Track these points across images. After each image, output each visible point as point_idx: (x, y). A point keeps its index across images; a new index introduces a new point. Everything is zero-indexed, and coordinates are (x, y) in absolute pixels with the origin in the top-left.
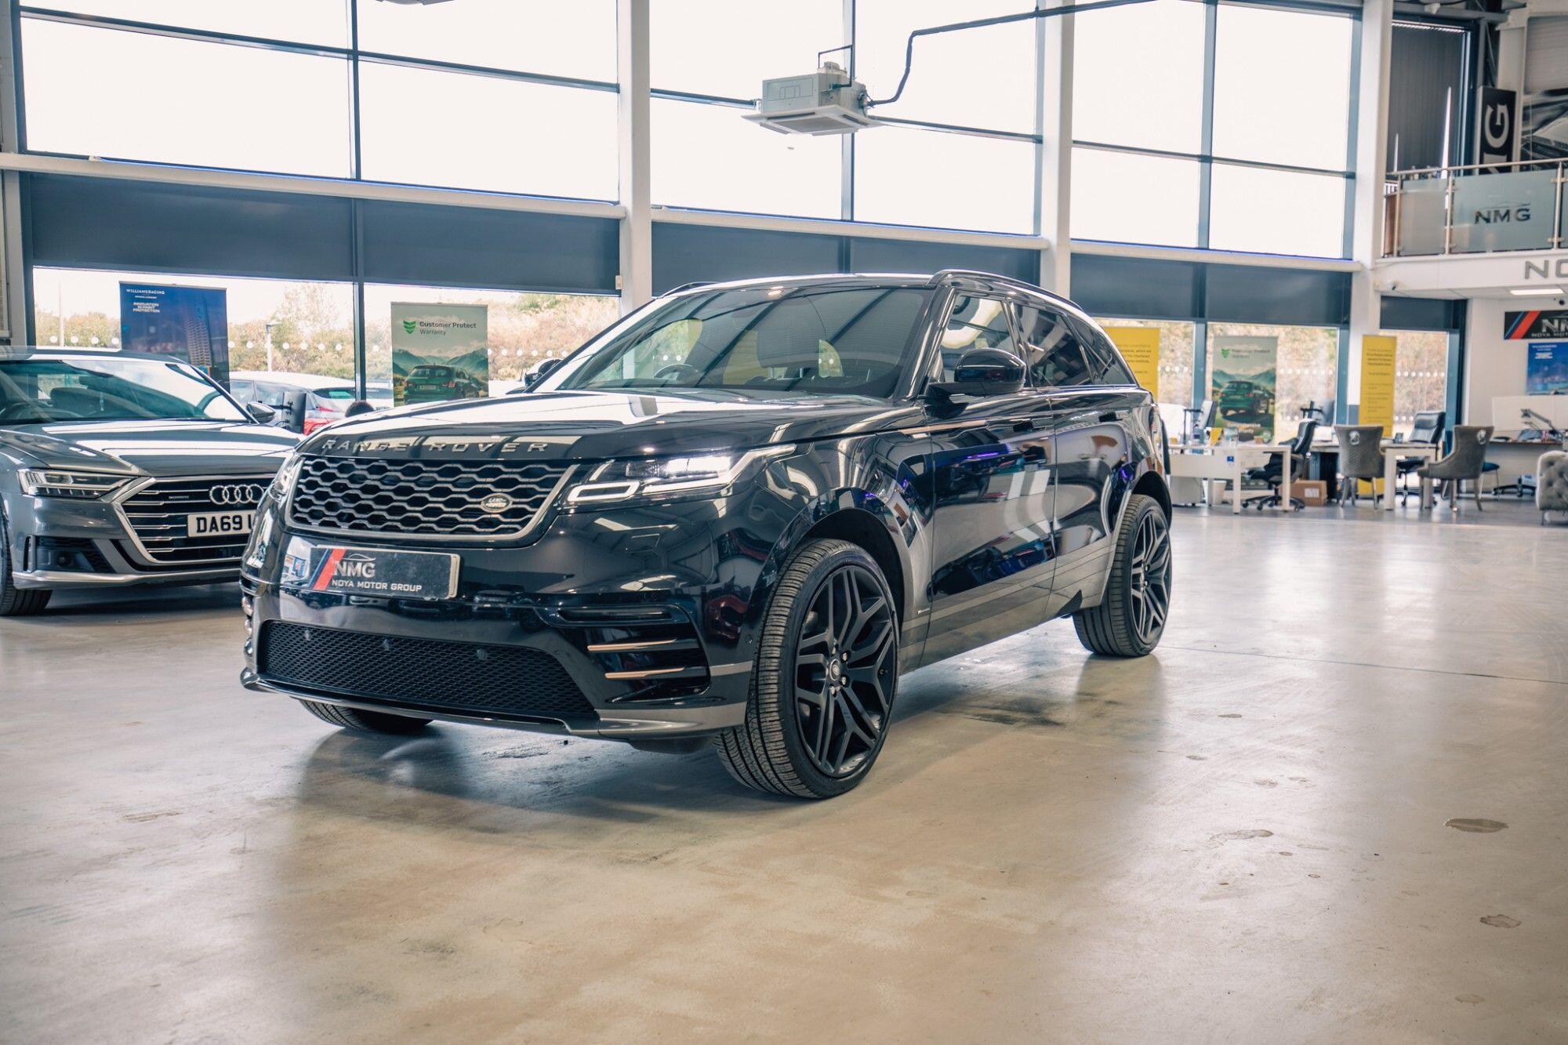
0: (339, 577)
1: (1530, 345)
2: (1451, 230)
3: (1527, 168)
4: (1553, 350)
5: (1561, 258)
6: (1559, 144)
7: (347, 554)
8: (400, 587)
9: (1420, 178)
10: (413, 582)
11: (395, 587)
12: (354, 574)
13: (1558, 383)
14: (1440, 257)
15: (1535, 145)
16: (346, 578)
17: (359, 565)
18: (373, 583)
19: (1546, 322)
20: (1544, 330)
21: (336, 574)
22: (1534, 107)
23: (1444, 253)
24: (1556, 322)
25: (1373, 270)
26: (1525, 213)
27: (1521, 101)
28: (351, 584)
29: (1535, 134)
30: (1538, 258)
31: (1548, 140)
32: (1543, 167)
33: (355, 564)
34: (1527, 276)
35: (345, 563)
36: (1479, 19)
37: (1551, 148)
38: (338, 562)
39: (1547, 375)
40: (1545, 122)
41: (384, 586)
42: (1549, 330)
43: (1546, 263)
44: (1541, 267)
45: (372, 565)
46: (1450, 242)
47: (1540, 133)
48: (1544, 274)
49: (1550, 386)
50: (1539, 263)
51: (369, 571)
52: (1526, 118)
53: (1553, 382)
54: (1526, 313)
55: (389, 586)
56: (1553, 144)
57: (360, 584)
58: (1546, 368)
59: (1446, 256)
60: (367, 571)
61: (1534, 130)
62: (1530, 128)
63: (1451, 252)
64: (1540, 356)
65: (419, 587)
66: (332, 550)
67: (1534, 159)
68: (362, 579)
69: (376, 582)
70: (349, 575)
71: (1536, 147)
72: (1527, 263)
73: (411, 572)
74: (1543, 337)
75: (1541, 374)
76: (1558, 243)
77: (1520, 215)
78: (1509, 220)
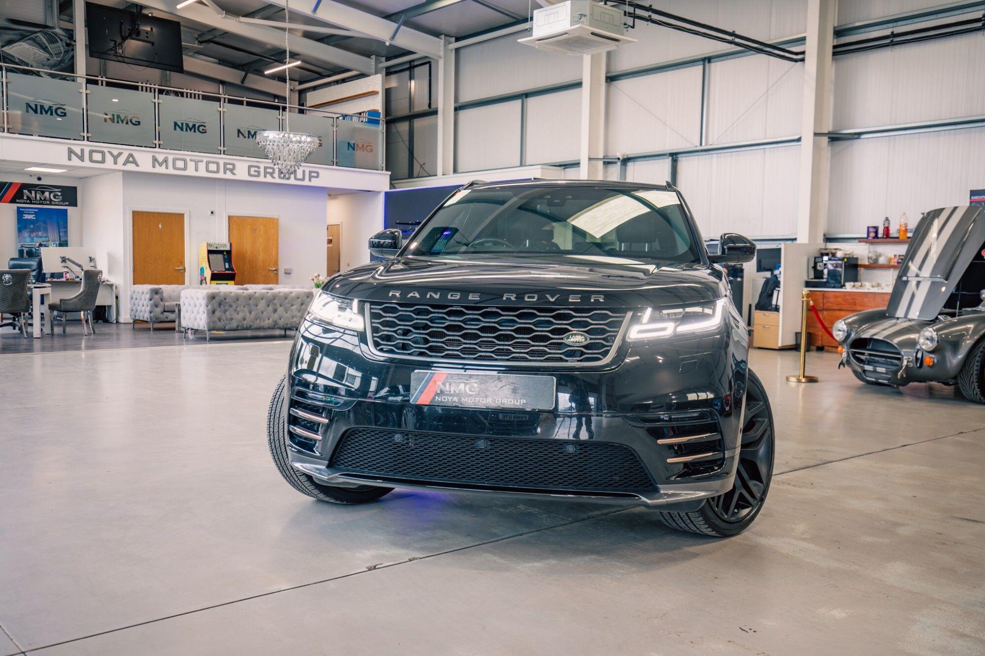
1: (18, 208)
2: (7, 114)
4: (35, 213)
5: (93, 148)
6: (20, 60)
13: (41, 237)
15: (5, 58)
19: (25, 191)
20: (25, 198)
22: (2, 28)
23: (4, 131)
24: (33, 192)
26: (63, 111)
29: (4, 49)
30: (77, 147)
34: (70, 159)
37: (15, 63)
39: (32, 231)
40: (10, 42)
42: (28, 198)
43: (82, 151)
44: (79, 153)
46: (8, 124)
48: (81, 158)
49: (35, 239)
50: (78, 150)
53: (37, 236)
54: (11, 184)
58: (32, 226)
59: (6, 134)
61: (3, 47)
62: (1, 43)
63: (8, 132)
64: (26, 217)
71: (4, 60)
72: (69, 149)
74: (24, 203)
75: (28, 230)
76: (88, 137)
77: (59, 112)
78: (52, 114)
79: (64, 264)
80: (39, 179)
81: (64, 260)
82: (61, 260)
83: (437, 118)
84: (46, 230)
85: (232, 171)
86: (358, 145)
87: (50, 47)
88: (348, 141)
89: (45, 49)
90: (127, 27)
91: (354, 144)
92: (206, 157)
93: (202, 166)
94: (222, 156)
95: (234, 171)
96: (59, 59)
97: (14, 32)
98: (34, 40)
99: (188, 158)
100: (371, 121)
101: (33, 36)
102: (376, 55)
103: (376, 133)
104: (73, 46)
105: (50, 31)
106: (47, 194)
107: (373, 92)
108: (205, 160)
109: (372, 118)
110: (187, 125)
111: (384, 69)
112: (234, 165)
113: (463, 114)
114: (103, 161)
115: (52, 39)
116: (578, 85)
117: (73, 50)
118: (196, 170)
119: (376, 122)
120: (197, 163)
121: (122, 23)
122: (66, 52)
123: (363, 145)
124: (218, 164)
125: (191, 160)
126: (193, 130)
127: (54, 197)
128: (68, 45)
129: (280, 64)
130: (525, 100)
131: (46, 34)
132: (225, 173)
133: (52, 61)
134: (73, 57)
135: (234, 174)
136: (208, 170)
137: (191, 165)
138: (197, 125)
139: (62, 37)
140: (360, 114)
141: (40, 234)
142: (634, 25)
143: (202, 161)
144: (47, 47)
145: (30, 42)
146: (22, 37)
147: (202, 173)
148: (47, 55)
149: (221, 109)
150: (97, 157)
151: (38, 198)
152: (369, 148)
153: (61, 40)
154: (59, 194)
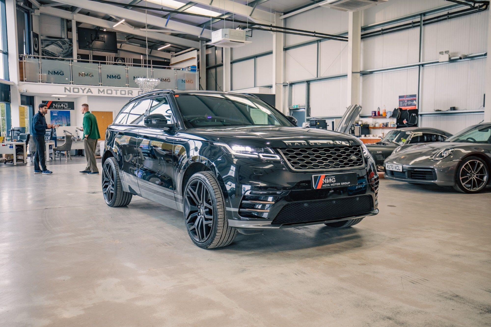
0: (325, 183)
1: (51, 111)
2: (41, 75)
3: (44, 58)
4: (57, 113)
5: (74, 87)
6: (51, 52)
7: (326, 176)
8: (344, 183)
9: (29, 58)
10: (347, 182)
11: (342, 184)
12: (329, 182)
13: (60, 122)
14: (39, 83)
15: (45, 52)
16: (327, 184)
17: (330, 179)
18: (336, 184)
19: (54, 104)
20: (54, 107)
21: (323, 183)
22: (44, 40)
23: (40, 82)
24: (57, 105)
25: (18, 85)
26: (62, 73)
27: (41, 38)
28: (329, 185)
29: (45, 48)
30: (68, 86)
31: (49, 51)
32: (48, 59)
33: (329, 179)
34: (65, 92)
35: (326, 179)
36: (29, 10)
37: (50, 53)
38: (323, 179)
39: (56, 120)
40: (47, 45)
41: (339, 184)
42: (55, 107)
43: (70, 88)
44: (69, 89)
45: (334, 179)
46: (41, 79)
47: (46, 48)
48: (70, 91)
49: (58, 123)
50: (68, 88)
51: (334, 180)
52: (42, 43)
53: (58, 122)
54: (48, 101)
55: (341, 184)
56: (50, 52)
57: (331, 185)
58: (56, 118)
59: (41, 83)
60: (333, 181)
61: (45, 47)
62: (44, 46)
63: (42, 82)
64: (54, 114)
65: (349, 183)
66: (321, 176)
67: (45, 56)
68: (332, 183)
69: (336, 183)
70: (328, 182)
71: (45, 53)
72: (65, 88)
73: (346, 178)
74: (53, 109)
75: (55, 120)
76: (72, 83)
77: (61, 73)
78: (58, 74)
79: (65, 133)
80: (59, 99)
81: (65, 131)
82: (63, 131)
83: (223, 67)
84: (62, 119)
85: (131, 94)
86: (186, 80)
87: (63, 46)
88: (182, 79)
89: (61, 47)
90: (94, 36)
91: (185, 80)
92: (120, 88)
93: (119, 92)
94: (127, 88)
95: (132, 94)
96: (67, 51)
97: (49, 41)
98: (57, 44)
99: (113, 89)
100: (192, 70)
101: (56, 42)
102: (202, 40)
103: (195, 75)
104: (72, 45)
105: (63, 40)
106: (62, 105)
107: (193, 58)
108: (120, 90)
109: (193, 69)
110: (112, 76)
111: (205, 46)
112: (132, 91)
113: (235, 65)
114: (78, 92)
115: (64, 43)
116: (271, 53)
117: (72, 47)
118: (116, 94)
119: (195, 70)
120: (116, 91)
121: (92, 35)
122: (69, 48)
123: (189, 81)
124: (125, 91)
125: (114, 90)
126: (115, 78)
127: (65, 106)
128: (70, 45)
129: (162, 45)
130: (256, 59)
131: (61, 41)
132: (128, 95)
133: (64, 52)
134: (72, 50)
135: (132, 95)
136: (121, 94)
137: (114, 92)
138: (117, 76)
139: (68, 42)
140: (188, 67)
141: (59, 121)
142: (252, 36)
143: (119, 90)
144: (62, 46)
145: (55, 45)
146: (52, 43)
147: (119, 95)
148: (62, 50)
149: (127, 69)
150: (76, 90)
151: (59, 107)
152: (191, 81)
153: (67, 43)
154: (67, 105)
